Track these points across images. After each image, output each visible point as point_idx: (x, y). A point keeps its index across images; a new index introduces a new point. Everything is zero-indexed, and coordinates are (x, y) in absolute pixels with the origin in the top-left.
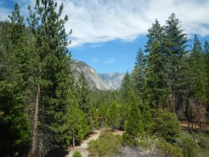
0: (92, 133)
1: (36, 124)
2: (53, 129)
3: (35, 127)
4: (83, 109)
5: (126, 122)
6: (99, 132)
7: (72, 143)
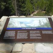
0: (34, 12)
1: (16, 8)
2: (22, 9)
3: (16, 9)
4: (31, 3)
5: (47, 8)
6: (37, 11)
7: (28, 15)
